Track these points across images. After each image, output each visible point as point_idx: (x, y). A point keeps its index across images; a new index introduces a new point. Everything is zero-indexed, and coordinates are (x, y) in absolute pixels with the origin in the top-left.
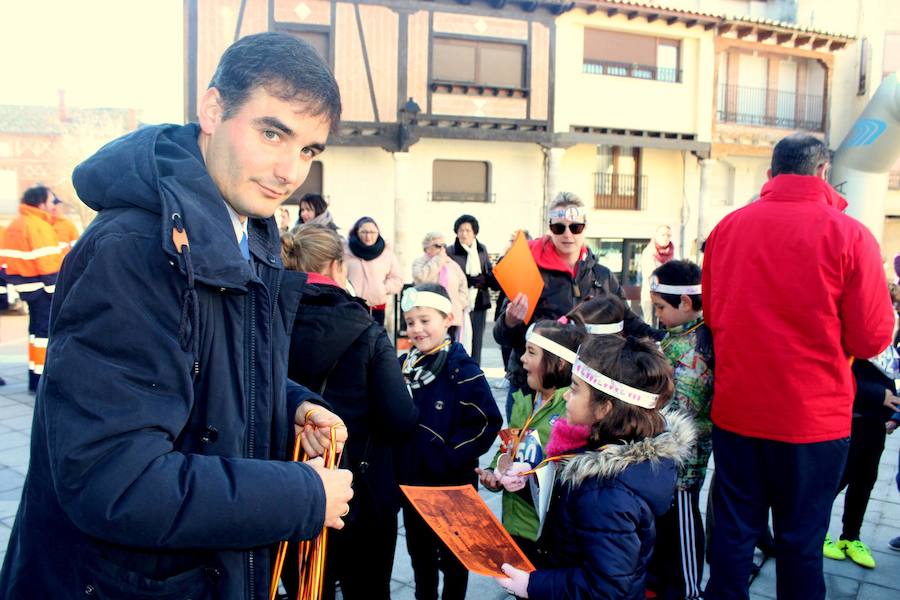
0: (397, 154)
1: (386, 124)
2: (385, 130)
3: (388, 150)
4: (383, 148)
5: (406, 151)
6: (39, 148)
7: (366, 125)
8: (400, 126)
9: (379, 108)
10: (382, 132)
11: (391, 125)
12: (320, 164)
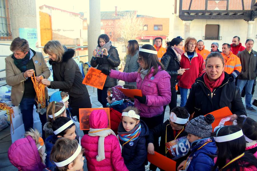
0: (250, 22)
1: (246, 11)
2: (246, 13)
3: (246, 20)
4: (244, 20)
5: (253, 20)
6: (110, 23)
7: (239, 11)
8: (252, 11)
9: (244, 5)
10: (245, 14)
11: (248, 11)
12: (219, 26)
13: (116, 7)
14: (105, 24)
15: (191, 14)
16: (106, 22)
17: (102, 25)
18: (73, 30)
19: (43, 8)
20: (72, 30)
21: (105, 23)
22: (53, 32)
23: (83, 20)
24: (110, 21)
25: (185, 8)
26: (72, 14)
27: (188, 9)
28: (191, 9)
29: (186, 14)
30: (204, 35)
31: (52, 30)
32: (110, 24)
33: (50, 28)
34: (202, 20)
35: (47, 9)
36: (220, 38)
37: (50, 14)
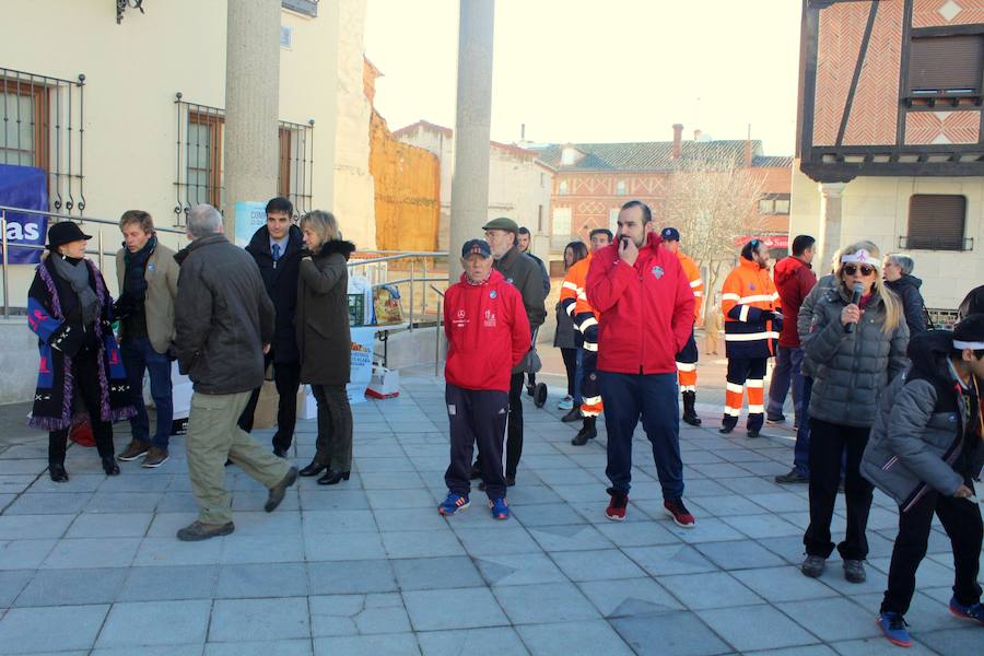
6: (652, 184)
12: (962, 200)
13: (678, 129)
14: (633, 189)
15: (849, 159)
16: (637, 182)
17: (620, 193)
18: (512, 208)
19: (417, 132)
20: (505, 208)
21: (633, 185)
22: (442, 210)
23: (552, 175)
24: (652, 179)
25: (823, 137)
26: (511, 153)
27: (832, 142)
28: (844, 143)
29: (827, 159)
30: (905, 233)
31: (440, 206)
32: (650, 190)
33: (433, 198)
34: (896, 178)
35: (430, 135)
36: (968, 245)
37: (438, 152)
